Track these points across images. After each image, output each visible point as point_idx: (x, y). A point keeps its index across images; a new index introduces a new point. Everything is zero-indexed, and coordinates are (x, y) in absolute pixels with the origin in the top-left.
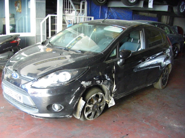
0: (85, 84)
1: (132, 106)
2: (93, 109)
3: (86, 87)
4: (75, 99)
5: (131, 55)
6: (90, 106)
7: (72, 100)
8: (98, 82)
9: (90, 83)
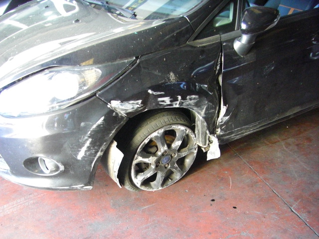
0: (123, 107)
1: (279, 154)
2: (157, 166)
3: (127, 114)
4: (94, 147)
5: (276, 21)
6: (146, 160)
7: (84, 149)
8: (163, 101)
9: (137, 104)
